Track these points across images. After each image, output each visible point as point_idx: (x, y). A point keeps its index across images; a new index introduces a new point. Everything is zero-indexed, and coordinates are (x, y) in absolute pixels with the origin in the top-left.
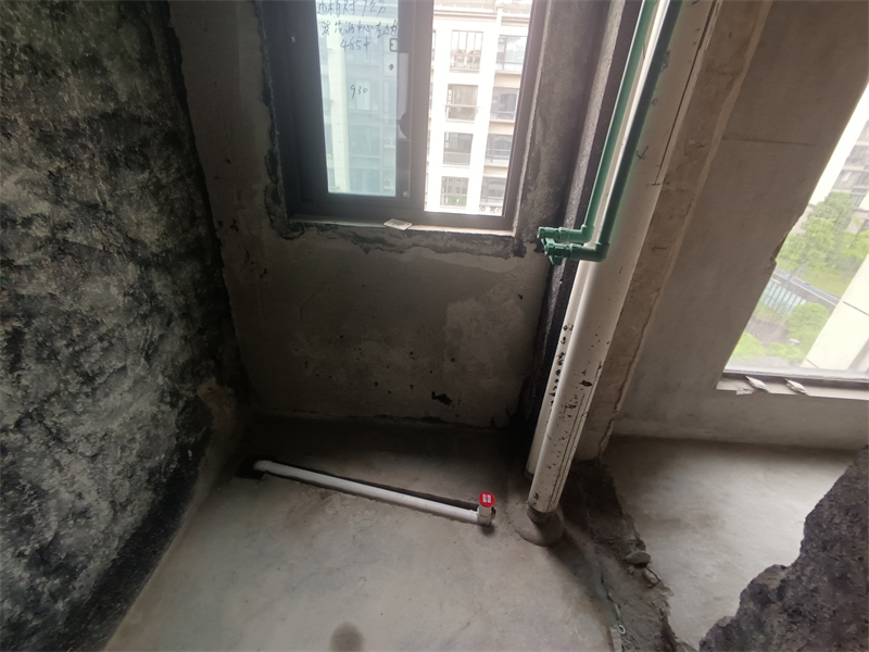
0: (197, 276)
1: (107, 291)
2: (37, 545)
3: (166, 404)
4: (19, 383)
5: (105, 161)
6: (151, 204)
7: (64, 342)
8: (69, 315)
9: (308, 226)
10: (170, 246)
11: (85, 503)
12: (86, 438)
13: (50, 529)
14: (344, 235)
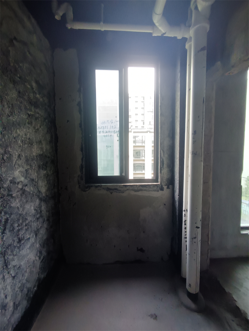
0: (53, 206)
3: (38, 256)
5: (38, 167)
7: (17, 225)
9: (92, 186)
10: (48, 194)
11: (7, 301)
12: (14, 267)
14: (104, 189)
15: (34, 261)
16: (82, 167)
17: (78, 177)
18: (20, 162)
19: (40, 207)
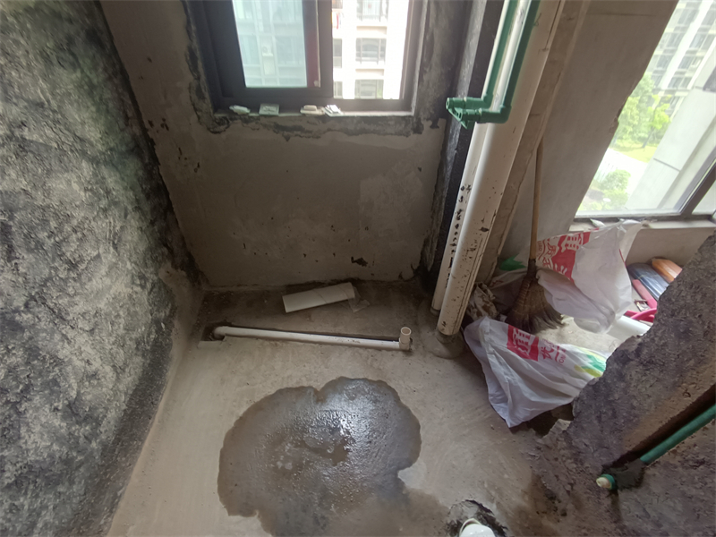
1: (70, 187)
2: (66, 402)
3: (137, 285)
4: (18, 270)
5: (39, 57)
6: (89, 104)
9: (232, 119)
10: (112, 145)
11: (94, 368)
13: (73, 389)
15: (130, 297)
16: (192, 55)
17: (190, 88)
19: (102, 181)
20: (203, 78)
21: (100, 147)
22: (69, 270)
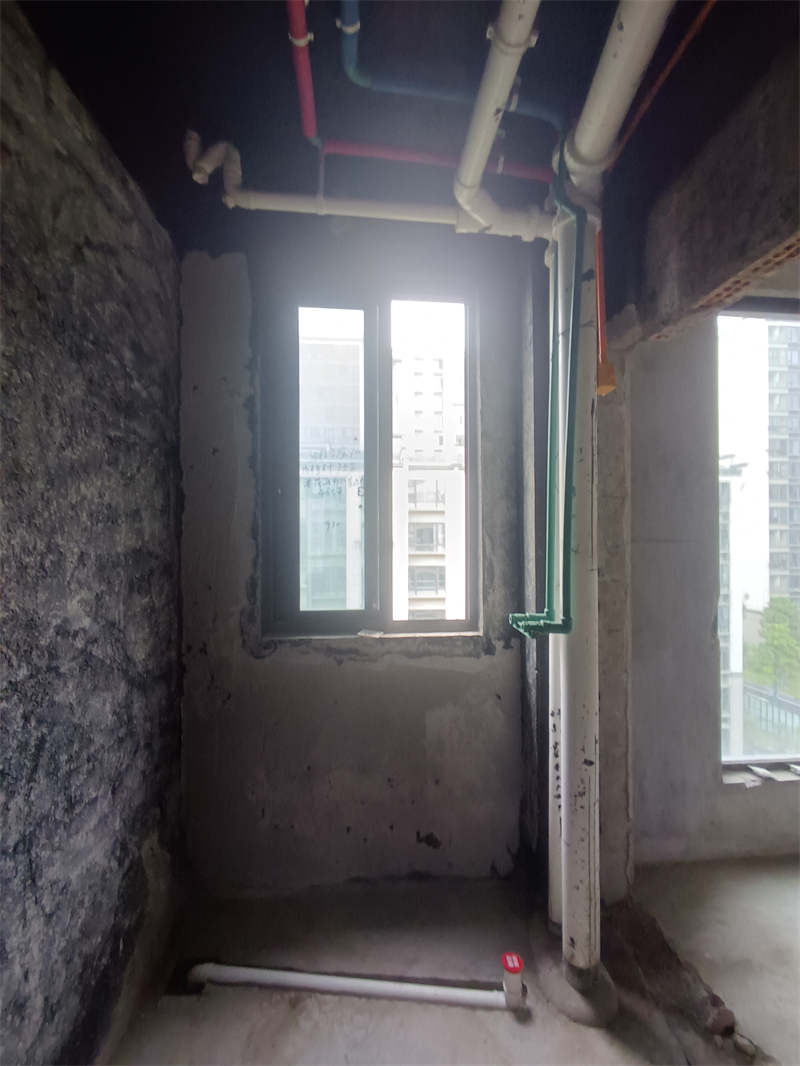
0: (163, 702)
1: (103, 708)
3: (115, 857)
4: (29, 796)
5: (127, 585)
6: (146, 625)
7: (66, 757)
8: (76, 727)
9: (281, 642)
10: (150, 667)
11: (27, 990)
12: (51, 886)
14: (317, 649)
15: (104, 873)
16: (253, 583)
17: (242, 613)
18: (82, 574)
19: (128, 706)
20: (259, 603)
21: (140, 669)
22: (66, 810)
